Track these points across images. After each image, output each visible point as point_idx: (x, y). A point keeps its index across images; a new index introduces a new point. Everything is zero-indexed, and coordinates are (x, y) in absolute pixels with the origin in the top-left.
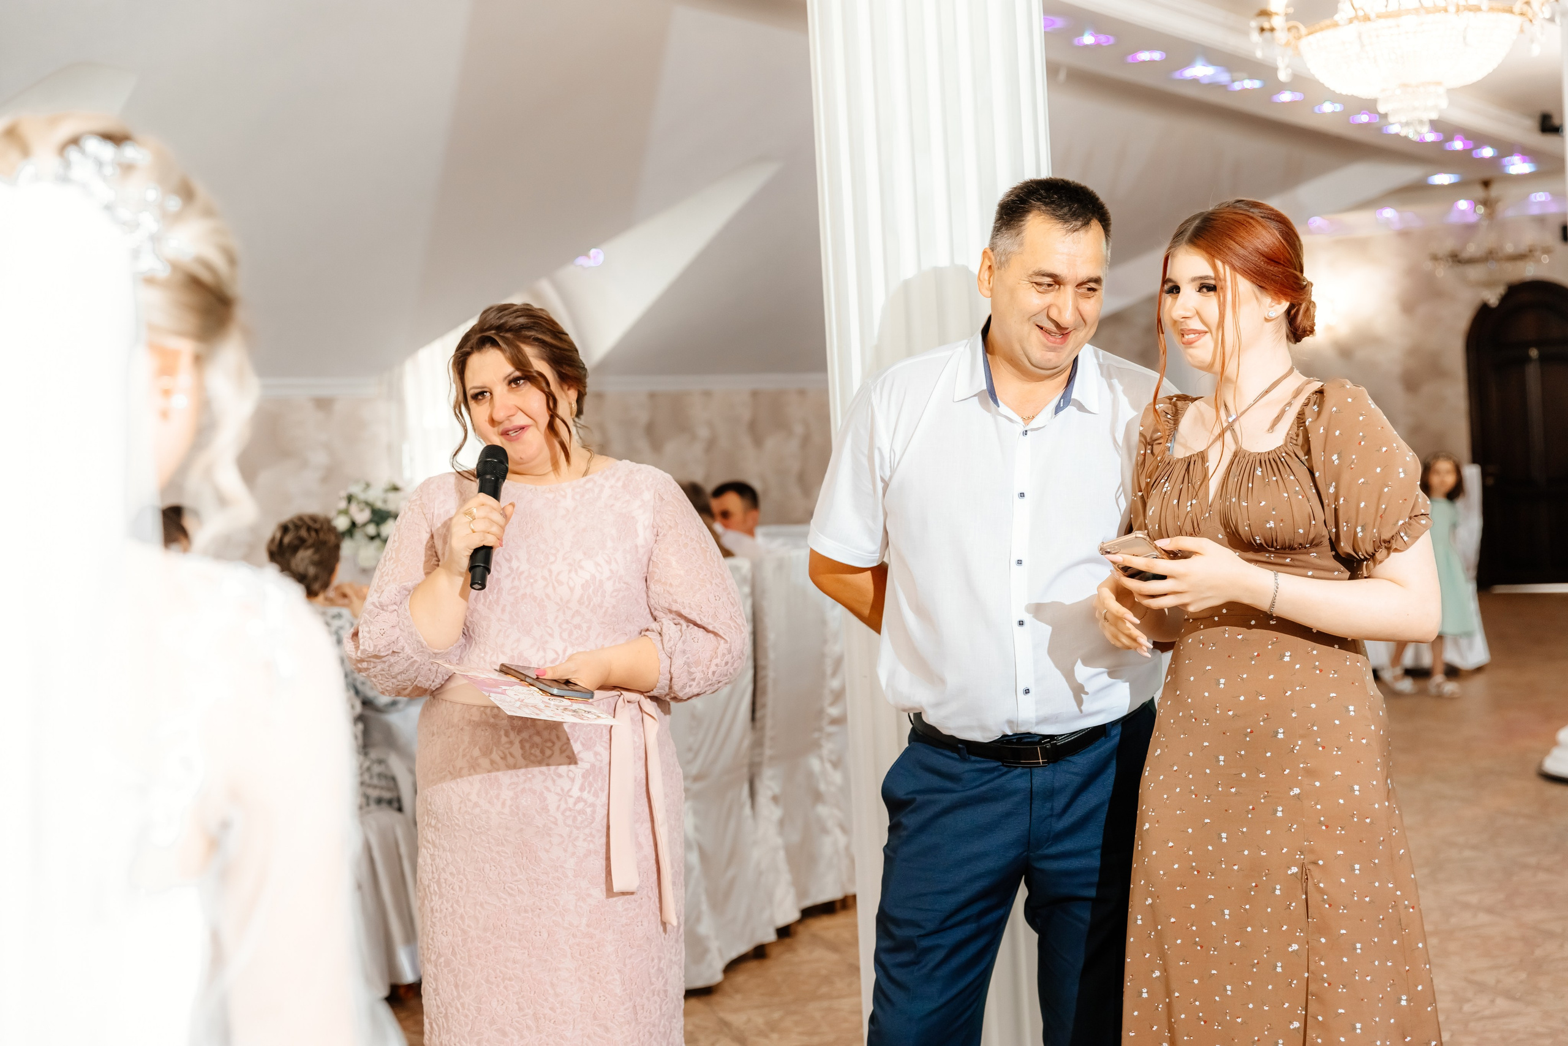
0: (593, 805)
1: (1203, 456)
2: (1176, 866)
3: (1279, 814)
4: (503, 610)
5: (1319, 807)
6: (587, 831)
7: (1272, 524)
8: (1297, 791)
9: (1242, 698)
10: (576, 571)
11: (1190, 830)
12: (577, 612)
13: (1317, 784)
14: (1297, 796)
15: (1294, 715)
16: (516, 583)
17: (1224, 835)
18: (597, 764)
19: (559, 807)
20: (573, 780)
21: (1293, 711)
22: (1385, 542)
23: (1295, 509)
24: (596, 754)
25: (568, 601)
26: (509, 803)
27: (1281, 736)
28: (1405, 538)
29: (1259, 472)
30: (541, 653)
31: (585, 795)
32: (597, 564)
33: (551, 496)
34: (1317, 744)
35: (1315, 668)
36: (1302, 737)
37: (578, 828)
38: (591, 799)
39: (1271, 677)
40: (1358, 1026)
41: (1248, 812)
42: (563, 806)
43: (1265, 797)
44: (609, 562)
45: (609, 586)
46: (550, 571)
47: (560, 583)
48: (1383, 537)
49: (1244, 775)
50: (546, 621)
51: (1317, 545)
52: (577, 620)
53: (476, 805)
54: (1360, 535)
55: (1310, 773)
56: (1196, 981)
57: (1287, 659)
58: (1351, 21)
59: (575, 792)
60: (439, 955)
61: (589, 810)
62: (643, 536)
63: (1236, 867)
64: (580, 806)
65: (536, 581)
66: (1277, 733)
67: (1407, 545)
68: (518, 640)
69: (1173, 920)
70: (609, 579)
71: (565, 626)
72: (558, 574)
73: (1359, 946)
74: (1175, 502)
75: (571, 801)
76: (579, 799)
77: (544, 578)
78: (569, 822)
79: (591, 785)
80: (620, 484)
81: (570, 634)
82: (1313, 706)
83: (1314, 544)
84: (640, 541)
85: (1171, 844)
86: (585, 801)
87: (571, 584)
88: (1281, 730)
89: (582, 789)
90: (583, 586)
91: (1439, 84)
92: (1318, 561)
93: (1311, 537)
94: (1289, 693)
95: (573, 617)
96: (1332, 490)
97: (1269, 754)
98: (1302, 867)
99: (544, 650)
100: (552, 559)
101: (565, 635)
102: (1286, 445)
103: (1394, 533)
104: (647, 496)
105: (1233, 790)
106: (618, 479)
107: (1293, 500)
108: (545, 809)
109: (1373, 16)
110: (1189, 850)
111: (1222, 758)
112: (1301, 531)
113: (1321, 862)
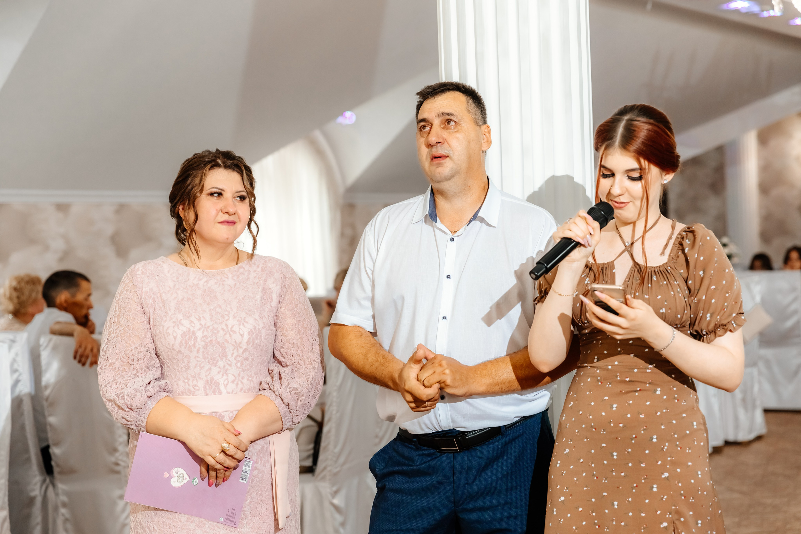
2: (584, 523)
3: (655, 490)
4: (198, 351)
5: (680, 485)
7: (663, 310)
8: (666, 475)
9: (629, 416)
11: (593, 500)
12: (246, 350)
13: (679, 470)
14: (667, 478)
15: (663, 427)
16: (205, 333)
17: (616, 503)
21: (662, 424)
22: (723, 325)
23: (677, 302)
25: (240, 343)
27: (655, 440)
28: (734, 325)
30: (225, 377)
34: (677, 446)
35: (675, 398)
36: (668, 441)
39: (648, 403)
41: (633, 488)
43: (644, 479)
46: (227, 325)
47: (234, 332)
49: (630, 465)
50: (227, 356)
51: (684, 326)
52: (246, 355)
54: (708, 320)
55: (674, 464)
57: (659, 393)
63: (623, 524)
65: (218, 332)
66: (652, 438)
67: (734, 330)
68: (209, 370)
71: (238, 359)
72: (232, 327)
77: (223, 330)
81: (242, 364)
82: (674, 422)
85: (580, 509)
87: (242, 333)
88: (655, 437)
90: (248, 333)
94: (659, 414)
95: (243, 352)
97: (647, 452)
98: (670, 523)
99: (227, 374)
100: (226, 318)
101: (239, 364)
102: (669, 262)
103: (728, 320)
105: (623, 474)
110: (593, 513)
111: (615, 454)
112: (679, 316)
113: (682, 519)
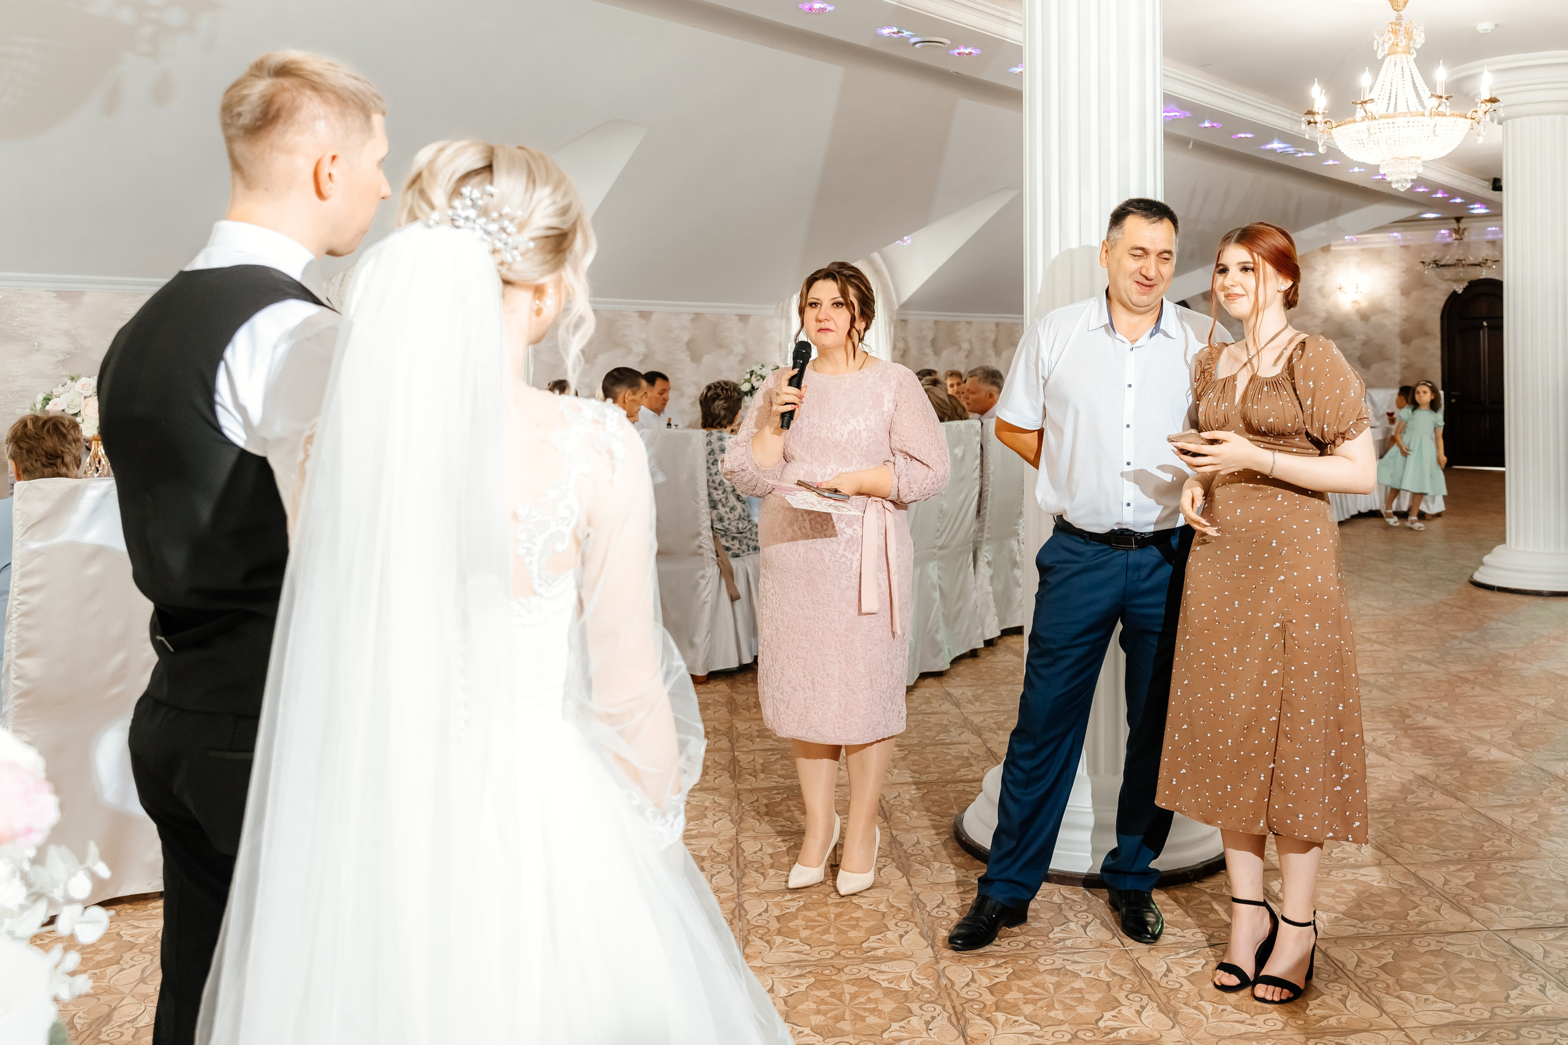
0: (851, 560)
1: (1234, 378)
2: (1206, 618)
3: (1271, 591)
4: (803, 446)
5: (1295, 587)
6: (848, 575)
7: (1271, 420)
8: (1282, 578)
9: (1250, 521)
10: (845, 425)
11: (1216, 598)
13: (1295, 574)
14: (1283, 580)
15: (1283, 532)
16: (811, 430)
17: (1236, 602)
18: (855, 536)
19: (830, 560)
20: (839, 544)
21: (1282, 530)
22: (1341, 434)
23: (1286, 412)
24: (854, 530)
25: (840, 442)
26: (802, 555)
27: (1274, 545)
28: (1354, 432)
29: (1265, 389)
30: (824, 470)
31: (847, 554)
32: (858, 421)
33: (837, 382)
34: (1296, 550)
35: (1297, 504)
36: (1287, 545)
37: (842, 573)
38: (850, 556)
39: (1269, 509)
40: (1313, 720)
41: (1252, 589)
42: (833, 559)
43: (1262, 581)
44: (865, 420)
45: (864, 434)
46: (831, 424)
47: (836, 431)
48: (1340, 431)
49: (1250, 567)
50: (828, 453)
51: (1299, 434)
52: (846, 452)
53: (785, 555)
54: (1326, 429)
55: (1291, 568)
56: (1211, 689)
57: (1279, 499)
58: (1363, 120)
59: (841, 552)
60: (765, 640)
61: (849, 563)
62: (888, 406)
63: (1243, 622)
64: (843, 560)
65: (822, 429)
66: (1272, 543)
67: (1355, 436)
68: (811, 464)
69: (1201, 650)
70: (864, 430)
71: (838, 456)
72: (835, 426)
73: (1316, 672)
74: (1215, 404)
75: (838, 556)
76: (843, 556)
77: (827, 428)
78: (837, 569)
79: (850, 548)
80: (878, 375)
81: (842, 461)
82: (1295, 527)
83: (1298, 433)
84: (885, 409)
85: (1203, 605)
86: (847, 557)
87: (842, 432)
88: (1274, 541)
89: (845, 550)
90: (848, 433)
91: (1418, 158)
92: (1300, 444)
93: (1296, 428)
94: (1279, 519)
95: (843, 450)
96: (1309, 402)
97: (1266, 555)
98: (1283, 624)
99: (826, 469)
100: (833, 417)
101: (839, 461)
102: (1282, 373)
103: (1346, 428)
104: (893, 383)
105: (1243, 576)
106: (878, 372)
107: (1285, 406)
108: (823, 560)
109: (1377, 117)
110: (1214, 610)
111: (1236, 556)
112: (1290, 425)
113: (1294, 621)
